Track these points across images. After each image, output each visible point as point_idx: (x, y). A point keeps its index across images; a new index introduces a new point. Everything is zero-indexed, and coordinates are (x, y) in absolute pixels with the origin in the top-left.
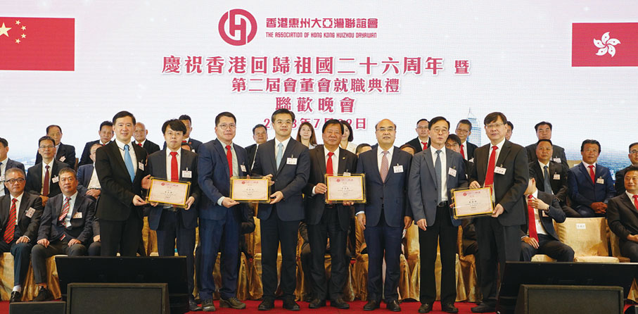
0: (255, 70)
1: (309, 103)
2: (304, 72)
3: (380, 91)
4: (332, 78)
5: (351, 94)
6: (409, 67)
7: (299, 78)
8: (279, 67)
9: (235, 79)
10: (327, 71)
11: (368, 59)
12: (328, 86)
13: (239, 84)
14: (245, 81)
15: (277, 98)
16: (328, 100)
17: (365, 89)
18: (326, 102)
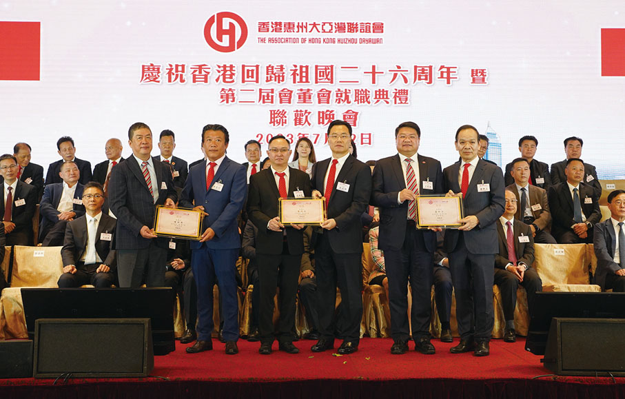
0: (246, 79)
1: (307, 117)
2: (301, 81)
3: (388, 103)
4: (333, 88)
5: (354, 106)
6: (420, 76)
7: (296, 88)
8: (273, 76)
9: (223, 89)
10: (327, 80)
11: (374, 67)
12: (329, 97)
13: (227, 95)
14: (234, 92)
15: (271, 111)
16: (328, 113)
17: (371, 101)
18: (327, 115)
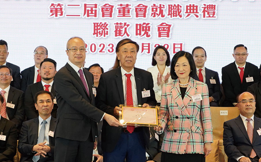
1: (126, 29)
3: (197, 16)
4: (149, 3)
5: (168, 20)
7: (116, 4)
9: (52, 5)
12: (145, 11)
13: (56, 9)
14: (62, 7)
15: (94, 24)
16: (145, 25)
17: (182, 15)
18: (143, 27)
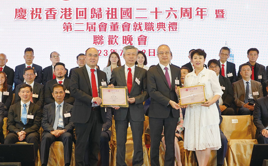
0: (79, 17)
1: (116, 39)
2: (112, 18)
3: (165, 30)
4: (132, 22)
5: (145, 33)
6: (184, 14)
7: (109, 22)
8: (95, 14)
9: (65, 23)
10: (128, 17)
11: (156, 9)
12: (129, 27)
13: (67, 26)
14: (72, 25)
15: (94, 36)
16: (129, 37)
17: (154, 29)
18: (128, 38)
